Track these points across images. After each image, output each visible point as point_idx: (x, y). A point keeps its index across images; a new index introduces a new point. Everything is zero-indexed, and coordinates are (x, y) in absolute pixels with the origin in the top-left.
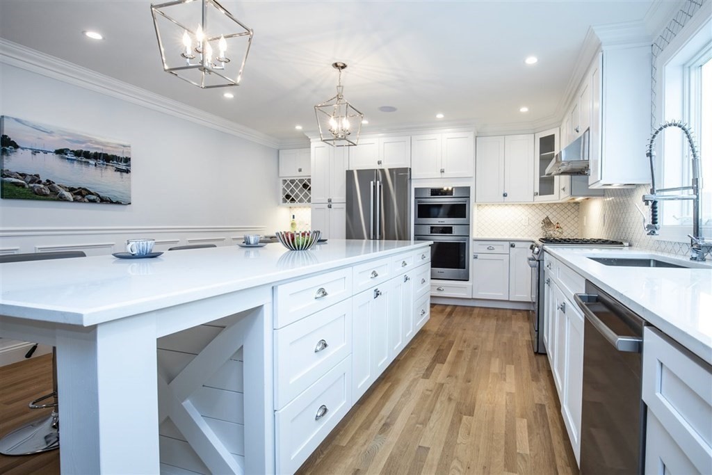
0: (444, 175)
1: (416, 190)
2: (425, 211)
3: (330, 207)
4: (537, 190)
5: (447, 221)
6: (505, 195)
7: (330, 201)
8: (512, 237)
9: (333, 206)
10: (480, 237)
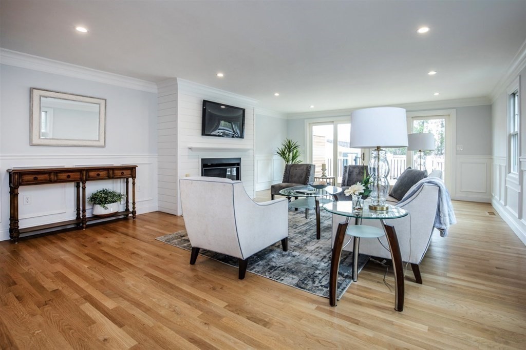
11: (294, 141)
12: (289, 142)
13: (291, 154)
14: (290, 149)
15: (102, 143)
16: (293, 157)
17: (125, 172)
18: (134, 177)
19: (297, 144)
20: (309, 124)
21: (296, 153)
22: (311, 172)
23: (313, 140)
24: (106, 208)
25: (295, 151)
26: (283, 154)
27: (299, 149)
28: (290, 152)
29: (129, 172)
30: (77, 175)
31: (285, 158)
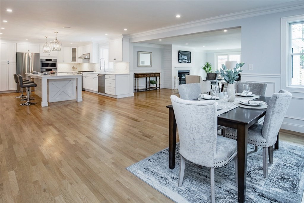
0: (50, 56)
1: (41, 59)
2: (43, 65)
3: (8, 63)
4: (72, 60)
5: (50, 68)
6: (64, 61)
7: (8, 62)
8: (67, 71)
9: (10, 63)
10: (59, 71)
11: (210, 63)
12: (207, 63)
13: (208, 69)
14: (208, 66)
15: (151, 66)
16: (209, 70)
17: (156, 75)
18: (159, 76)
19: (211, 64)
20: (217, 55)
21: (211, 68)
22: (217, 76)
23: (218, 62)
24: (154, 85)
25: (210, 67)
26: (204, 68)
27: (211, 66)
28: (208, 68)
29: (158, 75)
30: (148, 75)
31: (205, 70)
